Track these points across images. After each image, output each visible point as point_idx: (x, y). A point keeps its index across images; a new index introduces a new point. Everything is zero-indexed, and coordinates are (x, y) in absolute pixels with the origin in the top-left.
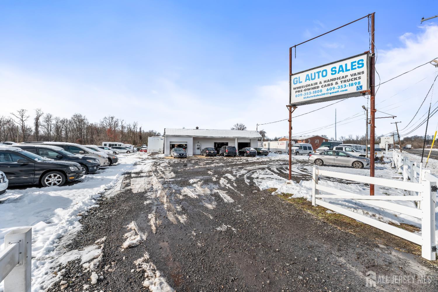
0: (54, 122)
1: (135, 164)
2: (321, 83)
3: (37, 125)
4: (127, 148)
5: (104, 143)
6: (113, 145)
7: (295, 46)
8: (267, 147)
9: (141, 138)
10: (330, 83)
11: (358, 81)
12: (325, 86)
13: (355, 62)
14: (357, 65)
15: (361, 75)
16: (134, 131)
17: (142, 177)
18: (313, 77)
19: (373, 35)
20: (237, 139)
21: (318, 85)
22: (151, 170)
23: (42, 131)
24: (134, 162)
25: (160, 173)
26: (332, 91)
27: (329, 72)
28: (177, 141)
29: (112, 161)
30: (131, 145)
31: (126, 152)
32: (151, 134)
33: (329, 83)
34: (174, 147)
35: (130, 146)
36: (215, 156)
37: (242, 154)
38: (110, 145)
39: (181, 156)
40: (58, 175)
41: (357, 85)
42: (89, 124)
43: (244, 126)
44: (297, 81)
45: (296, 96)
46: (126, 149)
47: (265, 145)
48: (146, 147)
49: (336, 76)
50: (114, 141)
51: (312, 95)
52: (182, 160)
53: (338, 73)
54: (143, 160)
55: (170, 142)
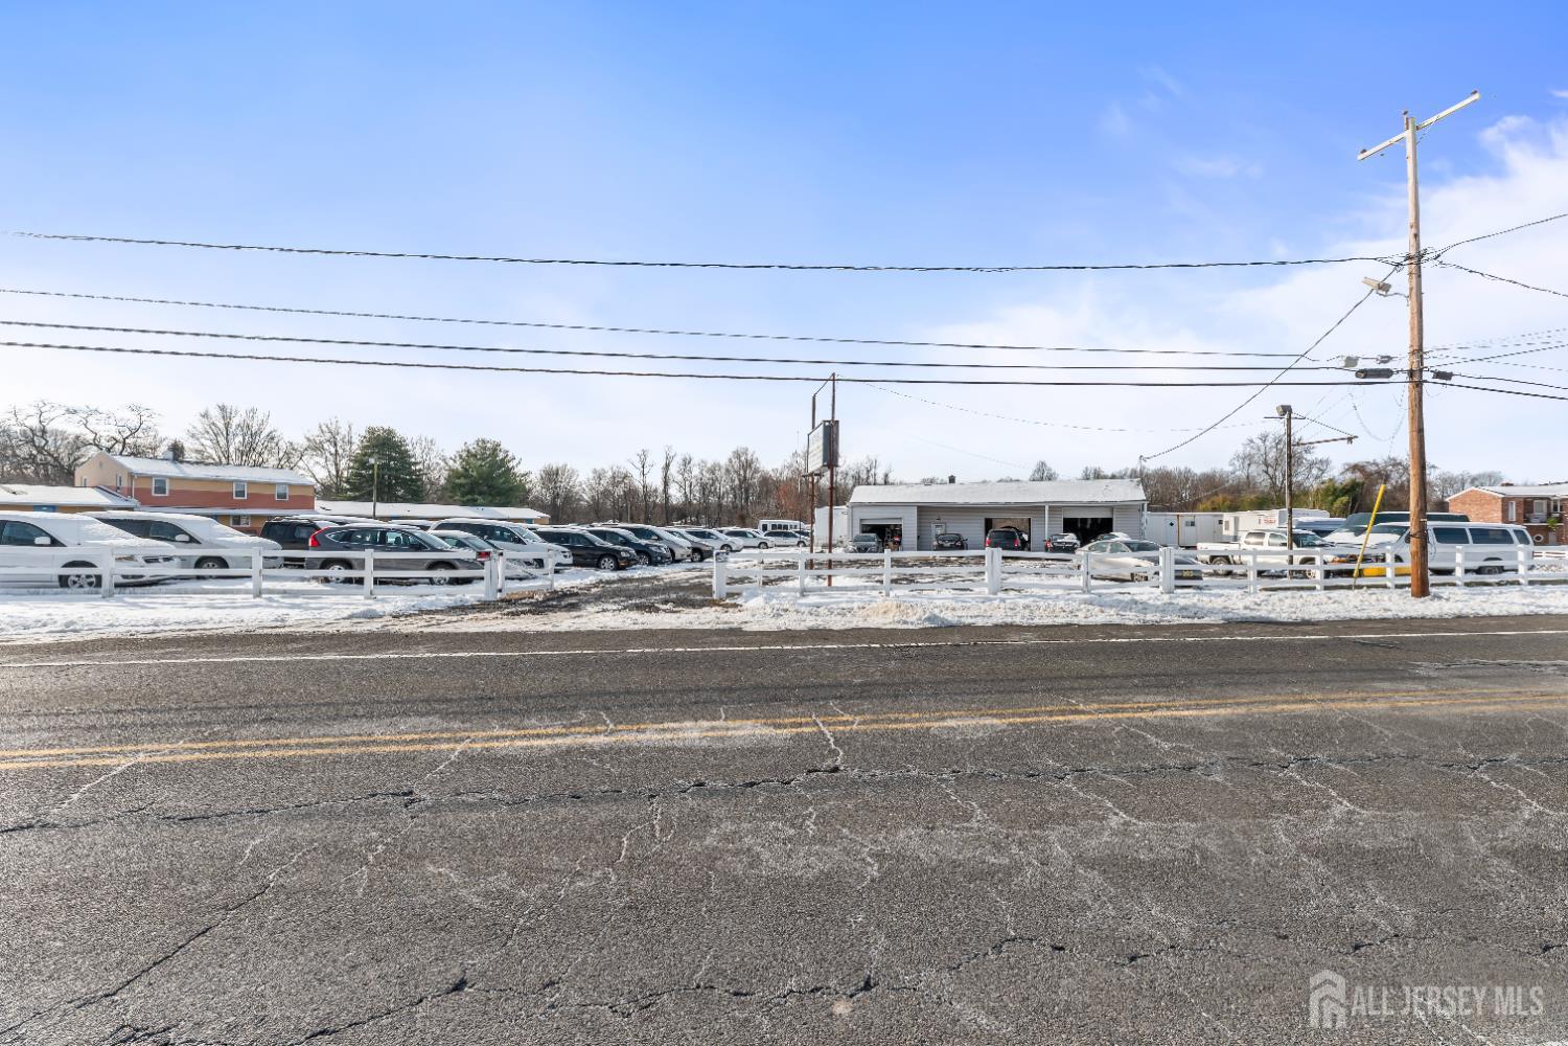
0: (696, 472)
3: (666, 482)
5: (762, 523)
23: (676, 495)
31: (757, 545)
55: (861, 520)
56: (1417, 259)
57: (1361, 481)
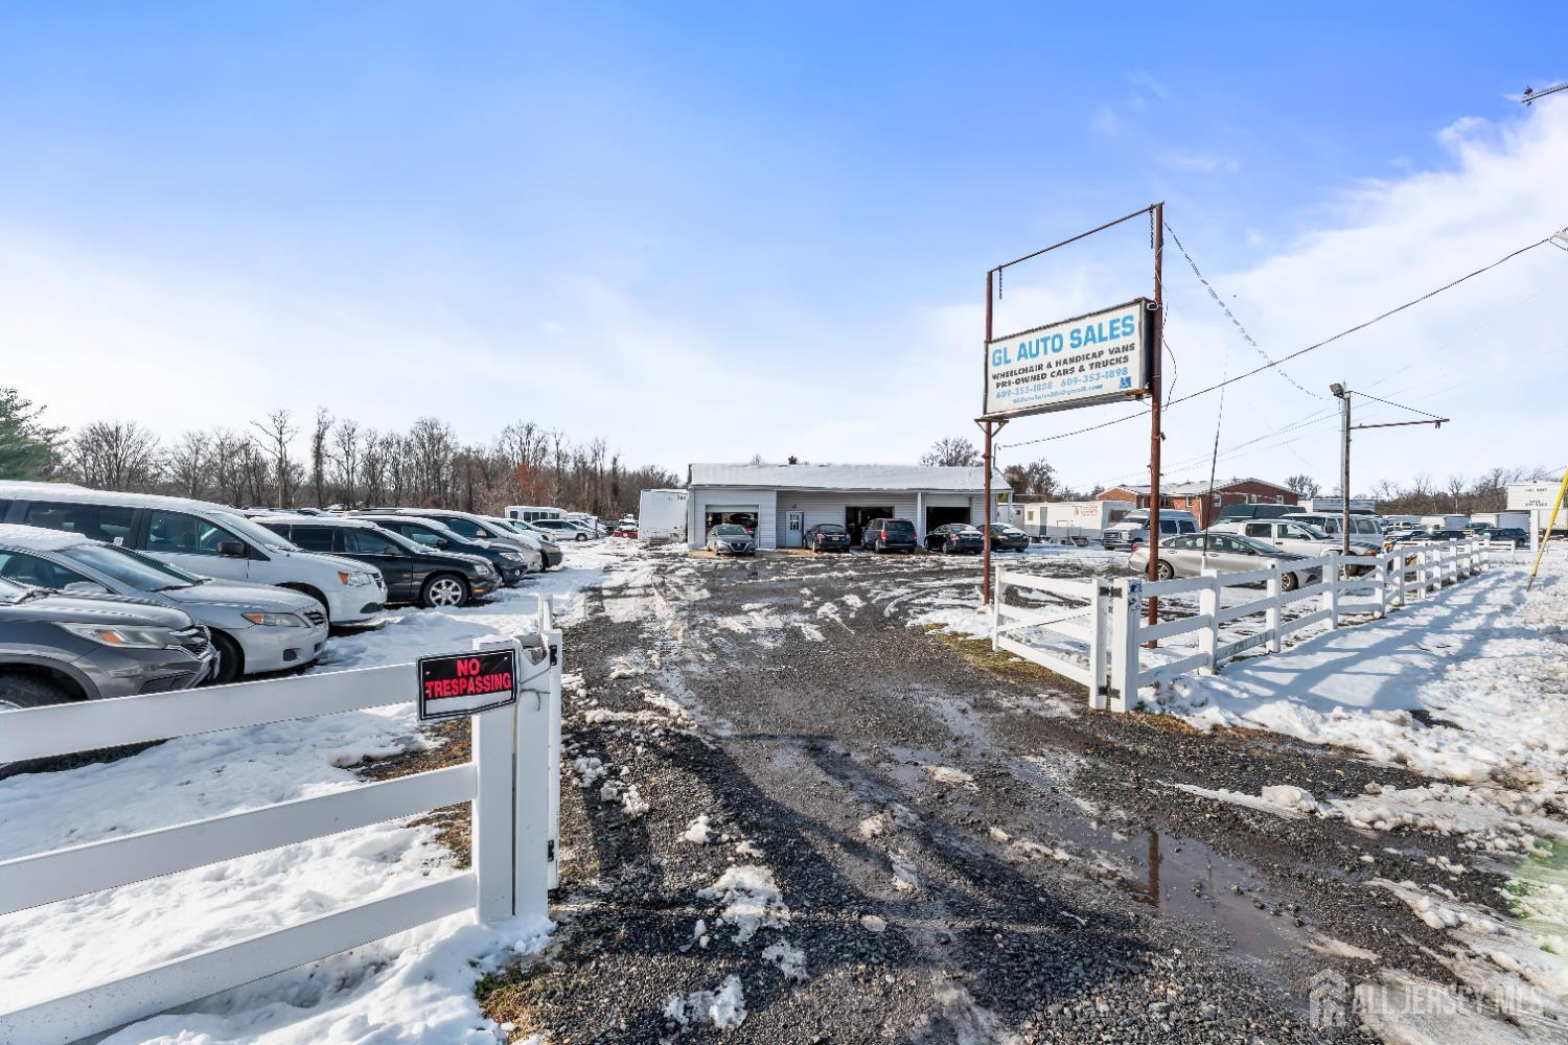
1: (607, 570)
2: (1049, 366)
3: (318, 455)
4: (576, 523)
5: (508, 510)
6: (536, 515)
7: (1000, 268)
8: (1037, 521)
9: (615, 491)
10: (1068, 367)
11: (1121, 366)
12: (1059, 373)
13: (1118, 320)
14: (1122, 329)
15: (1128, 353)
16: (595, 468)
17: (630, 596)
18: (1034, 351)
19: (1159, 257)
20: (923, 495)
21: (1045, 370)
22: (649, 582)
24: (604, 565)
25: (674, 589)
26: (1073, 387)
27: (1067, 341)
28: (728, 504)
29: (549, 559)
30: (588, 516)
32: (651, 481)
33: (1065, 367)
34: (720, 522)
35: (583, 518)
36: (847, 551)
37: (935, 544)
38: (527, 517)
39: (738, 551)
40: (454, 584)
41: (1122, 376)
42: (460, 450)
43: (969, 447)
44: (1000, 358)
45: (998, 396)
46: (575, 529)
47: (1031, 515)
48: (633, 521)
49: (1081, 351)
50: (538, 504)
51: (1033, 395)
52: (741, 562)
53: (1085, 344)
54: (626, 560)
55: (707, 506)
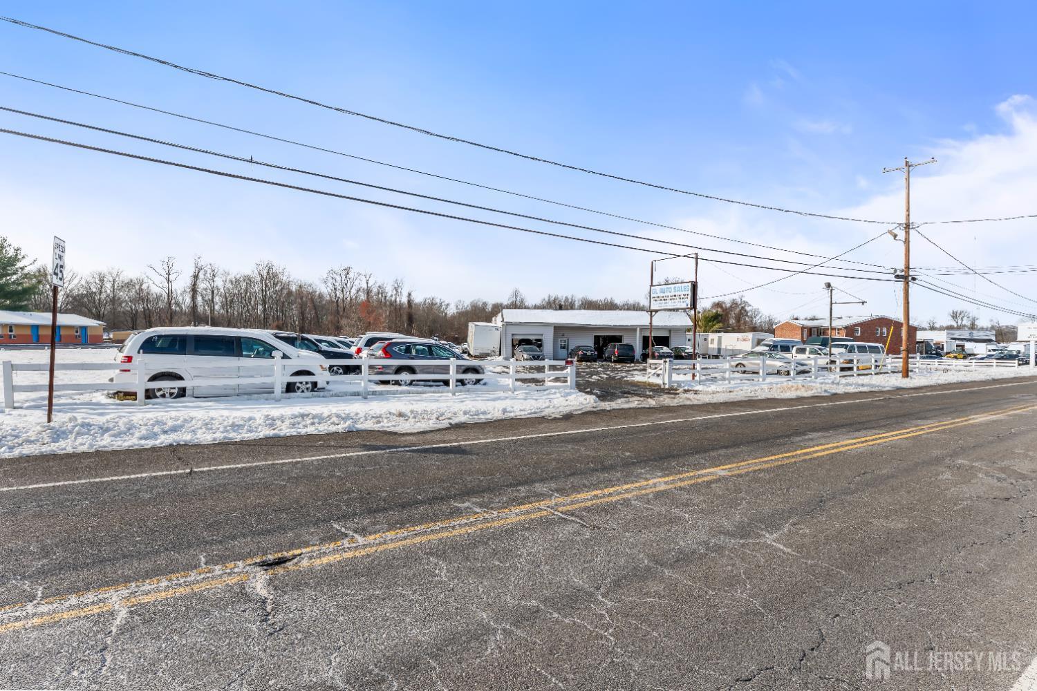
9: (410, 319)
13: (686, 286)
14: (687, 289)
15: (688, 296)
16: (395, 301)
18: (664, 291)
19: (696, 269)
20: (641, 330)
21: (667, 298)
27: (673, 290)
28: (525, 334)
33: (672, 298)
55: (513, 335)
56: (907, 227)
57: (721, 313)
